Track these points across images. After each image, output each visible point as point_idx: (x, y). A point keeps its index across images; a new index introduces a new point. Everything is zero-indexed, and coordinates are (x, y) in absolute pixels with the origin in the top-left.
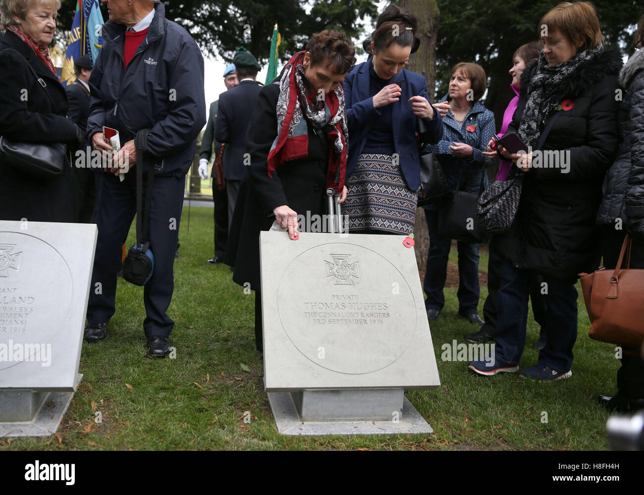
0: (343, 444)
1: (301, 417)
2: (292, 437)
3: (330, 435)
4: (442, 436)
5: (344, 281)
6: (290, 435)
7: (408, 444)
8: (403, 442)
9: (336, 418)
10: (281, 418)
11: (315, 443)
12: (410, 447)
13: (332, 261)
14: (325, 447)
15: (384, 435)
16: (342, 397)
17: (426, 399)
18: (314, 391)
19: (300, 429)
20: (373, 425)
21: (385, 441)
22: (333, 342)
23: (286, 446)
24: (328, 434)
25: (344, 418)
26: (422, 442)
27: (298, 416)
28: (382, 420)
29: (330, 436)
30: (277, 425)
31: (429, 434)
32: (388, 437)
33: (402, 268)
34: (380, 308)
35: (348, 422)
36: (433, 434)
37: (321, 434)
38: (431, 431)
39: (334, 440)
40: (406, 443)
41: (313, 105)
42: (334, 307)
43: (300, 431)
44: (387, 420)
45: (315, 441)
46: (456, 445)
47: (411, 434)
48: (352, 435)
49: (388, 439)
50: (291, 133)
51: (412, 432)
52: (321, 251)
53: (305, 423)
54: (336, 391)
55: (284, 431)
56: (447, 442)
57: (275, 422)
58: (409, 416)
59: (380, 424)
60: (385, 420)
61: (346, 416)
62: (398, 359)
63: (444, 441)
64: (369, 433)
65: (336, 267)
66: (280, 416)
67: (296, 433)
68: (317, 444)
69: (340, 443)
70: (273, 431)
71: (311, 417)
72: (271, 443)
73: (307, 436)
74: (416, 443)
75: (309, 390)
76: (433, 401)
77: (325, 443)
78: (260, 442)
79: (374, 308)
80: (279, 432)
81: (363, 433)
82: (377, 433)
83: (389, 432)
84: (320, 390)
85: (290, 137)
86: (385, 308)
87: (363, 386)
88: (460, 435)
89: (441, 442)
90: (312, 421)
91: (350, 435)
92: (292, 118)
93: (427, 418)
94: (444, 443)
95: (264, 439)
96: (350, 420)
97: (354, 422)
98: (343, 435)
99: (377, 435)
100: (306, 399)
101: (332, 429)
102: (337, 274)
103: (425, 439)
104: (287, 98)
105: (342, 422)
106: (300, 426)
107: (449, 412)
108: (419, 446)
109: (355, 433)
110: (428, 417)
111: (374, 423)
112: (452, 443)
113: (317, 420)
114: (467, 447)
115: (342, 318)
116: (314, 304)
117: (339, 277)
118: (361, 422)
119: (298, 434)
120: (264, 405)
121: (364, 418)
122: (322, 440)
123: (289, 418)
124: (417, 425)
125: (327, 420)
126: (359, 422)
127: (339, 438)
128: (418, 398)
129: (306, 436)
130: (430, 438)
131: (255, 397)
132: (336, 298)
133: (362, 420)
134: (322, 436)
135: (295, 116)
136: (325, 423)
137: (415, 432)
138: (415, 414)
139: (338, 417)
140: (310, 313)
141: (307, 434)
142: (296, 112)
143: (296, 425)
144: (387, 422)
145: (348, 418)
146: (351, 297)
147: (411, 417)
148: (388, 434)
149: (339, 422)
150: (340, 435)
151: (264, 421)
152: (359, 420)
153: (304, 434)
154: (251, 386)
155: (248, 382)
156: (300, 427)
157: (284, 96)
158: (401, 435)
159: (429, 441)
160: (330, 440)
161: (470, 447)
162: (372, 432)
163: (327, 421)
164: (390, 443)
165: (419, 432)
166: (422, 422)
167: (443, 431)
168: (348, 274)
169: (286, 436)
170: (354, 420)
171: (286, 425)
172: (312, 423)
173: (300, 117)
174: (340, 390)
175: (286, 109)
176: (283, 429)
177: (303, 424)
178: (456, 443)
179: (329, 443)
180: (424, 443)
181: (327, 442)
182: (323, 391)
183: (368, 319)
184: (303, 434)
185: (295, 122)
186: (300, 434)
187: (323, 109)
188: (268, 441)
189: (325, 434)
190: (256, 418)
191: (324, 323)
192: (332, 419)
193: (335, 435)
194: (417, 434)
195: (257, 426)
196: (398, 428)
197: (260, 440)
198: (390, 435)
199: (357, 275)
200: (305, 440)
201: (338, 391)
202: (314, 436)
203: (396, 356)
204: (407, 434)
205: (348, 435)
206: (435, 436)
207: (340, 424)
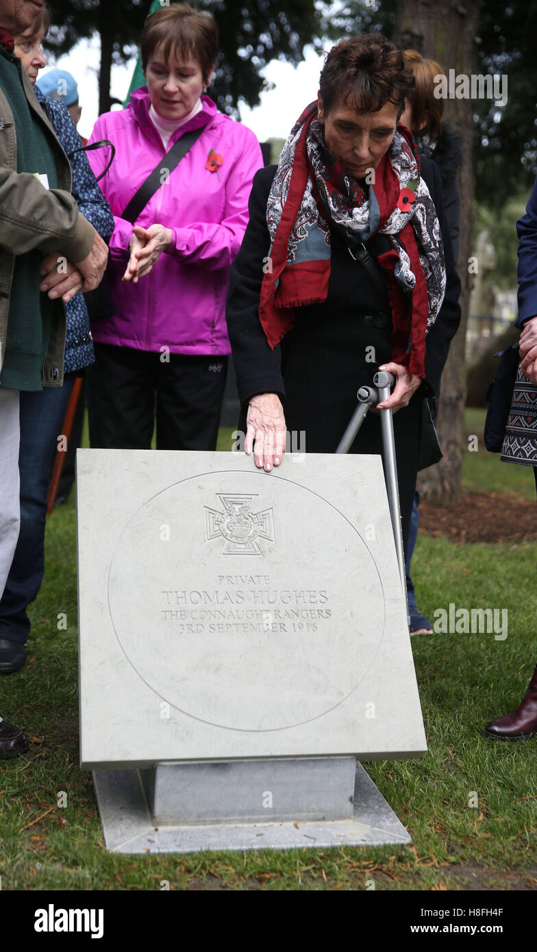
0: (231, 868)
1: (153, 817)
2: (131, 858)
3: (208, 852)
4: (428, 849)
5: (243, 546)
6: (128, 855)
7: (359, 867)
8: (349, 863)
9: (222, 818)
10: (113, 820)
11: (175, 868)
12: (361, 873)
13: (221, 508)
14: (195, 877)
15: (314, 850)
16: (233, 776)
17: (407, 774)
18: (179, 766)
19: (149, 841)
20: (294, 829)
21: (313, 861)
22: (218, 669)
23: (118, 877)
24: (204, 849)
25: (239, 818)
26: (387, 861)
27: (149, 816)
28: (313, 820)
29: (207, 854)
30: (105, 834)
31: (402, 845)
32: (322, 854)
33: (359, 519)
34: (313, 600)
35: (246, 825)
36: (411, 845)
37: (188, 850)
38: (405, 838)
39: (213, 861)
40: (355, 864)
41: (341, 196)
42: (221, 600)
43: (148, 845)
44: (324, 819)
45: (176, 864)
46: (454, 867)
47: (367, 847)
48: (250, 852)
49: (321, 858)
50: (291, 257)
51: (369, 843)
52: (199, 487)
53: (161, 829)
54: (220, 765)
55: (116, 846)
56: (435, 861)
57: (102, 829)
58: (369, 810)
59: (307, 827)
60: (318, 820)
61: (242, 813)
62: (345, 699)
63: (430, 859)
64: (285, 847)
65: (228, 520)
66: (113, 817)
67: (140, 850)
68: (180, 871)
69: (226, 868)
70: (94, 846)
71: (171, 817)
72: (87, 872)
73: (162, 855)
74: (375, 863)
75: (168, 763)
76: (421, 779)
77: (196, 867)
78: (67, 870)
79: (301, 600)
80: (108, 848)
81: (273, 846)
82: (299, 845)
83: (324, 843)
84: (190, 762)
85: (290, 264)
86: (323, 600)
87: (275, 754)
88: (463, 847)
89: (424, 862)
90: (174, 824)
91: (246, 851)
92: (292, 229)
93: (403, 813)
94: (430, 865)
95: (75, 863)
96: (250, 821)
97: (258, 825)
98: (234, 852)
99: (300, 850)
100: (162, 782)
101: (213, 840)
102: (229, 532)
103: (392, 855)
104: (284, 189)
105: (234, 826)
106: (151, 834)
107: (449, 801)
108: (381, 870)
109: (256, 847)
110: (406, 812)
111: (296, 826)
112: (447, 864)
113: (185, 823)
114: (475, 870)
115: (237, 621)
116: (180, 594)
117: (233, 539)
118: (271, 823)
119: (143, 852)
120: (83, 793)
121: (277, 816)
122: (191, 862)
123: (129, 818)
124: (381, 827)
125: (205, 821)
126: (267, 824)
127: (225, 856)
128: (392, 774)
129: (159, 854)
130: (403, 853)
131: (68, 779)
132: (225, 581)
133: (274, 820)
134: (190, 854)
135: (299, 223)
136: (201, 827)
137: (376, 843)
138: (380, 807)
139: (227, 815)
140: (174, 613)
141: (162, 851)
142: (301, 215)
143: (143, 834)
144: (323, 823)
145: (247, 817)
146: (256, 579)
147: (371, 813)
148: (321, 848)
149: (228, 826)
150: (227, 851)
151: (79, 827)
152: (268, 820)
153: (157, 851)
154: (62, 757)
155: (56, 749)
156: (150, 837)
157: (278, 187)
158: (346, 848)
159: (400, 859)
160: (207, 862)
161: (480, 871)
162: (291, 842)
163: (204, 823)
164: (323, 865)
165: (382, 843)
166: (392, 822)
167: (430, 841)
168: (251, 533)
169: (120, 858)
170: (258, 821)
171: (122, 835)
172: (174, 828)
173: (310, 225)
174: (232, 763)
175: (281, 209)
176: (116, 841)
177: (156, 830)
178: (453, 863)
179: (204, 867)
180: (391, 865)
181: (199, 867)
182: (195, 765)
183: (288, 623)
184: (154, 850)
185: (299, 236)
186: (148, 851)
187: (366, 204)
188: (83, 867)
189: (196, 849)
190: (64, 821)
191: (201, 631)
192: (215, 819)
193: (217, 852)
194: (378, 846)
195: (63, 838)
196: (343, 834)
197: (68, 866)
198: (327, 849)
199: (268, 534)
200: (155, 863)
201: (226, 764)
202: (175, 854)
203: (341, 694)
204: (358, 847)
205: (242, 852)
206: (413, 850)
207: (230, 829)
